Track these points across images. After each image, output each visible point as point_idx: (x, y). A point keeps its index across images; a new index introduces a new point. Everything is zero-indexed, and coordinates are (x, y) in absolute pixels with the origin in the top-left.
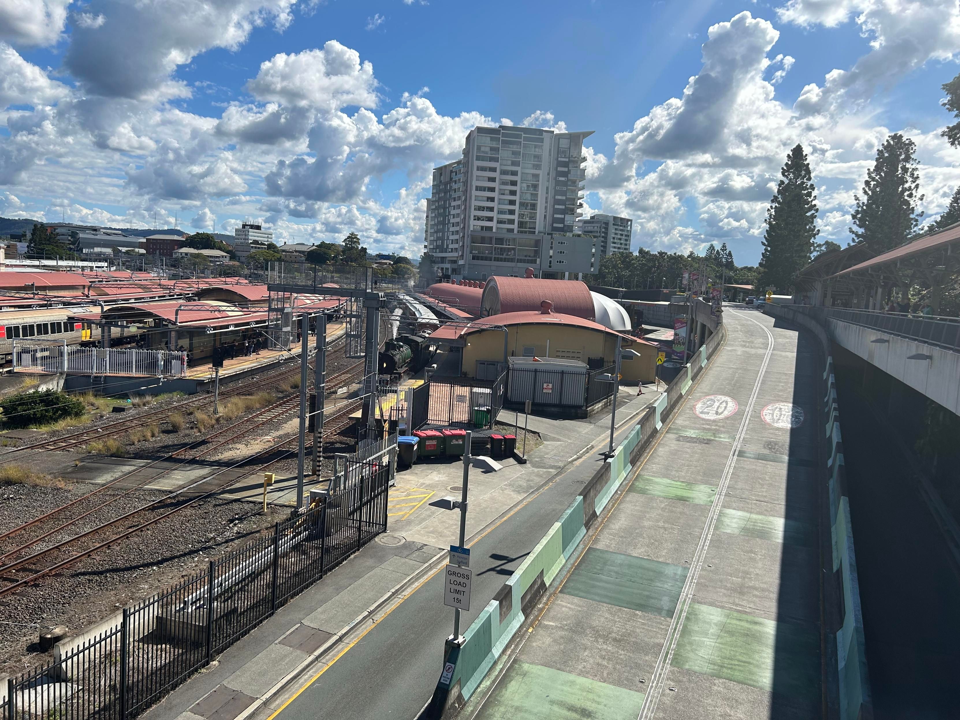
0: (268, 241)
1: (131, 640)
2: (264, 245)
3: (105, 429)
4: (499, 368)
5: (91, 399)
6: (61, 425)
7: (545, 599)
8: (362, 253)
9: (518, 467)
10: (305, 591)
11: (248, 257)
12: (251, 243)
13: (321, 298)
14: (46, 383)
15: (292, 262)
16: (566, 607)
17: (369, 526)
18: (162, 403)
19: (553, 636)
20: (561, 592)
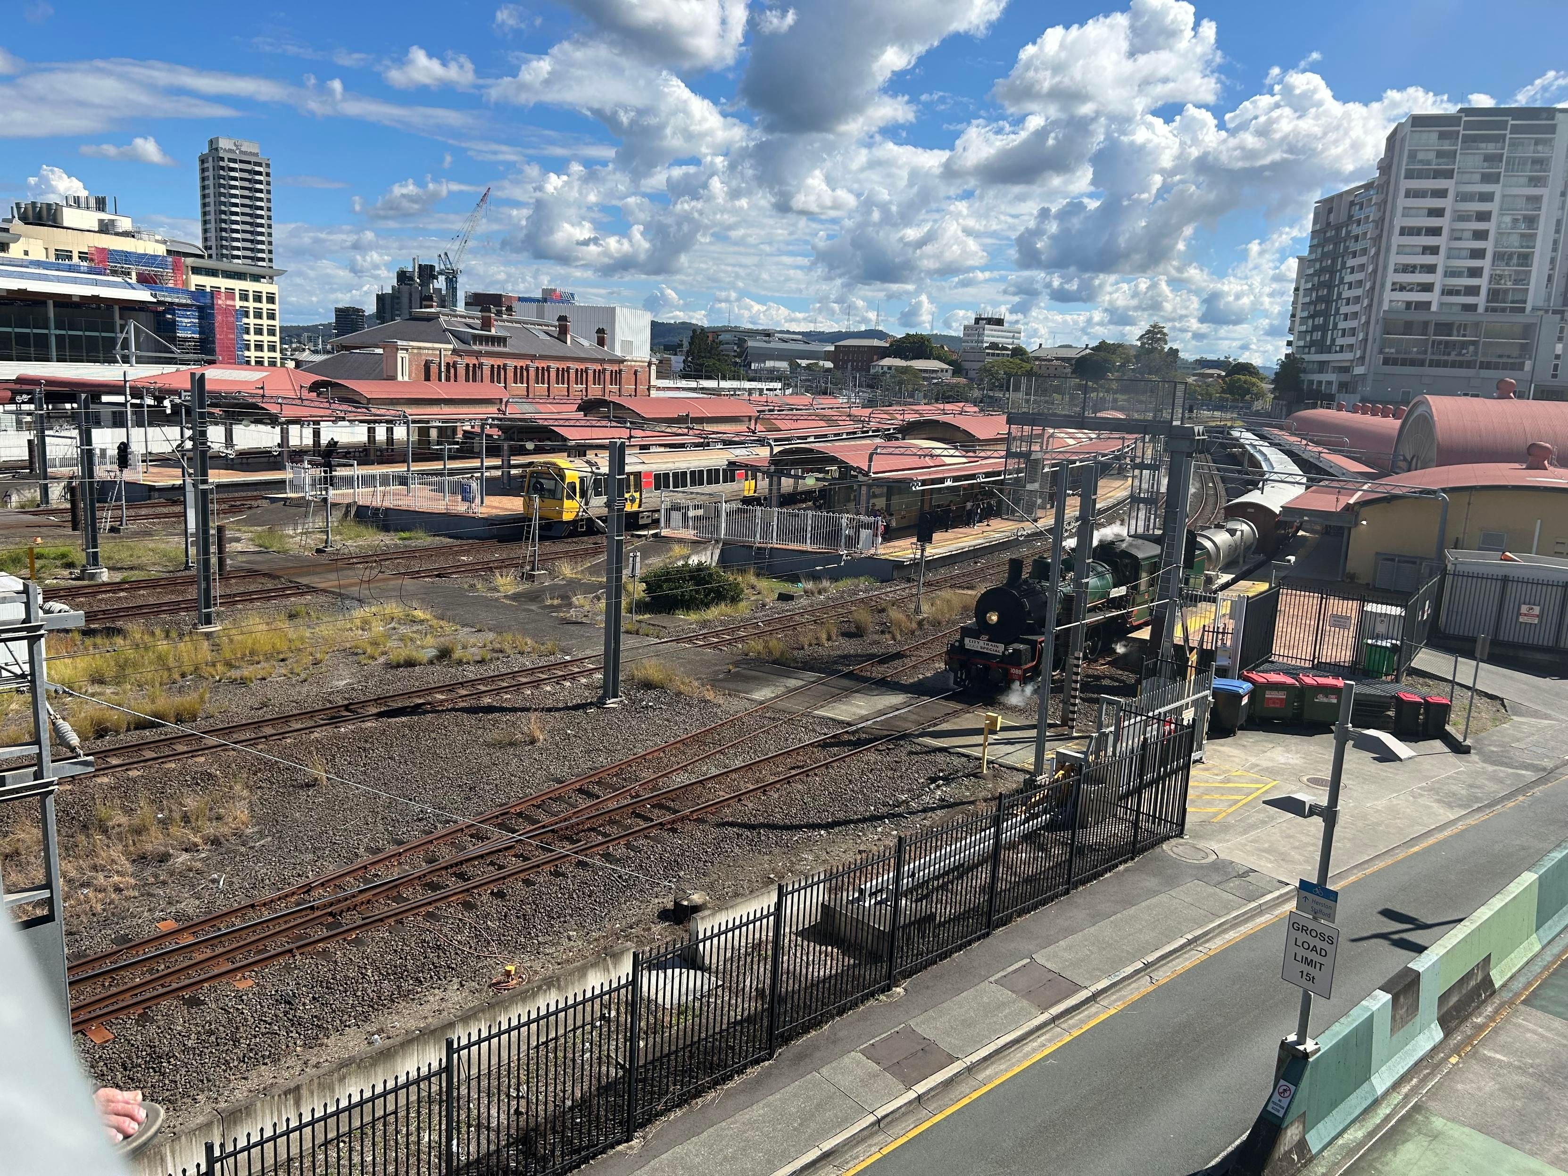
0: (1013, 343)
1: (787, 930)
2: (1006, 349)
3: (768, 623)
4: (1425, 570)
5: (753, 579)
6: (713, 613)
7: (1490, 1009)
8: (1169, 359)
9: (1452, 758)
10: (1041, 908)
11: (980, 370)
12: (987, 348)
13: (1094, 436)
14: (697, 553)
15: (1049, 376)
16: (1535, 1032)
17: (1153, 822)
18: (844, 591)
19: (1500, 1079)
20: (1524, 1002)
